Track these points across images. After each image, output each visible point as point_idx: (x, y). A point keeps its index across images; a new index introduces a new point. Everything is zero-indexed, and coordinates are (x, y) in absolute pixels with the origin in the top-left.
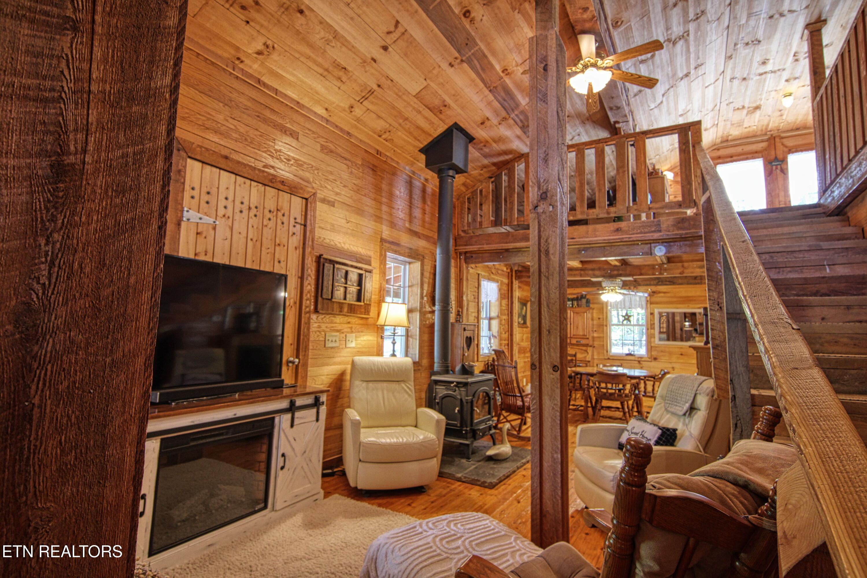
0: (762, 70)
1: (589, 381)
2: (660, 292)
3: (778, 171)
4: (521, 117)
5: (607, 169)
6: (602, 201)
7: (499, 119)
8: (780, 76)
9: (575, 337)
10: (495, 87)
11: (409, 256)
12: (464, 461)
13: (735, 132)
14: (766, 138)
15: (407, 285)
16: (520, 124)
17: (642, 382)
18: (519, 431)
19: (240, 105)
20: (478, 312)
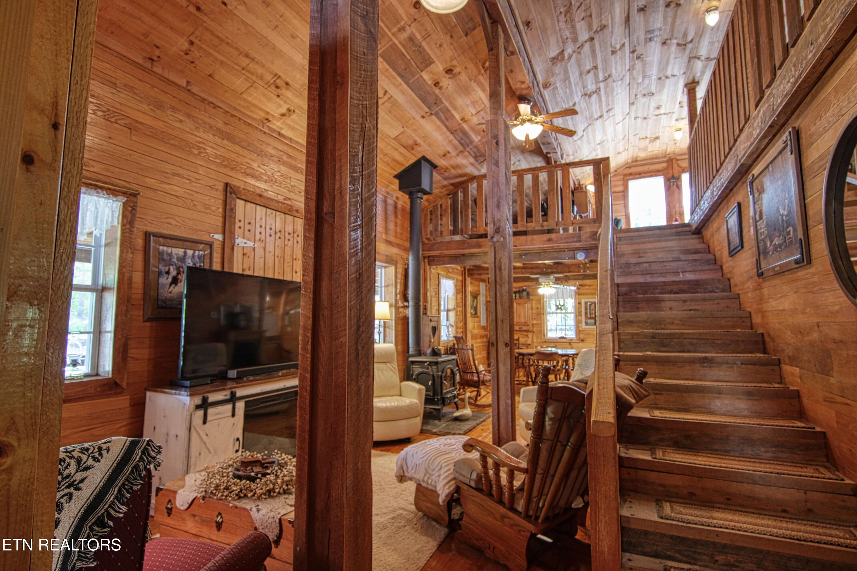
0: (657, 112)
1: (529, 360)
2: (585, 285)
3: (675, 187)
4: (474, 150)
5: (542, 184)
6: (538, 213)
7: (457, 152)
8: (671, 117)
9: (518, 324)
10: (456, 131)
11: (386, 262)
12: (436, 422)
13: (642, 155)
14: (665, 159)
15: (383, 285)
16: (473, 154)
17: (571, 359)
18: (476, 400)
19: (267, 154)
20: (439, 305)
